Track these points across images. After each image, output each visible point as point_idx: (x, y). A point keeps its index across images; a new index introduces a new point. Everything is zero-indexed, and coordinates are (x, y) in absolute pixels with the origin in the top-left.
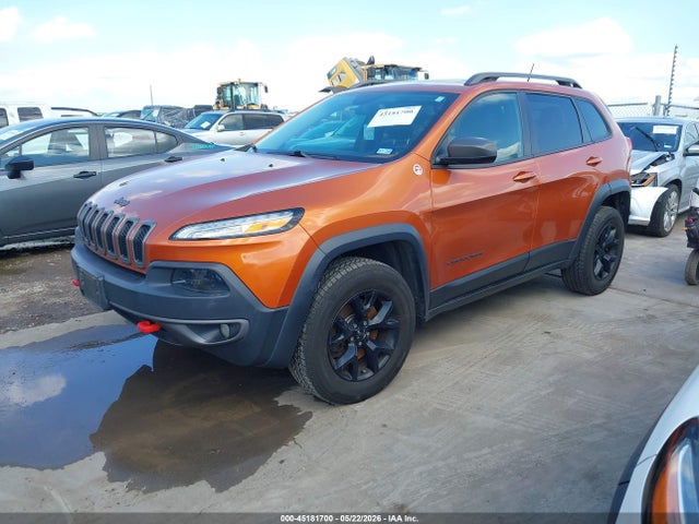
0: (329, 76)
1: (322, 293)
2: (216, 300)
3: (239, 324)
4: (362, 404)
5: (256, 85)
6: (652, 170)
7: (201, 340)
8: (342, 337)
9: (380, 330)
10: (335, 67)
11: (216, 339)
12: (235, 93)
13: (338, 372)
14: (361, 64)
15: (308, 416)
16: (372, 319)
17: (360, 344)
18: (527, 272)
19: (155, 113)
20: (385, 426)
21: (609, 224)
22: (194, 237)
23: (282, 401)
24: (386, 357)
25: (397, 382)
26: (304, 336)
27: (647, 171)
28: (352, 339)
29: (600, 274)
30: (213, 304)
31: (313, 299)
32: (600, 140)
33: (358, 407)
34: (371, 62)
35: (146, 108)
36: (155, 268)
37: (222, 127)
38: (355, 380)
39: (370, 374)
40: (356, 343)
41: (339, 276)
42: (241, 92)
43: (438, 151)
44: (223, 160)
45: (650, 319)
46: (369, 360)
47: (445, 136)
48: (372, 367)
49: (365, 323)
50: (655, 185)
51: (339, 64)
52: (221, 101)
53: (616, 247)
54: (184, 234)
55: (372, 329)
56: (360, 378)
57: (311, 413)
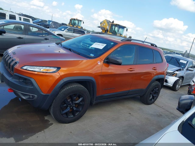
0: (101, 23)
1: (61, 92)
2: (29, 88)
3: (34, 96)
4: (68, 124)
5: (81, 21)
6: (176, 72)
7: (24, 98)
8: (65, 105)
9: (78, 104)
10: (103, 21)
11: (28, 98)
12: (75, 22)
13: (62, 114)
14: (110, 22)
15: (52, 124)
16: (76, 101)
17: (71, 107)
18: (128, 95)
19: (51, 23)
20: (71, 132)
21: (157, 86)
22: (28, 69)
23: (46, 118)
24: (78, 113)
25: (81, 119)
26: (53, 103)
27: (175, 72)
28: (69, 106)
29: (151, 100)
30: (28, 89)
31: (58, 93)
32: (158, 63)
33: (67, 125)
34: (113, 22)
35: (49, 21)
36: (15, 75)
37: (67, 31)
38: (67, 117)
39: (73, 116)
40: (70, 107)
41: (68, 88)
42: (77, 22)
43: (107, 58)
44: (49, 46)
45: (160, 116)
46: (73, 112)
47: (110, 55)
48: (74, 114)
49: (74, 102)
50: (176, 77)
51: (104, 21)
52: (70, 23)
53: (157, 93)
54: (25, 68)
55: (76, 104)
56: (69, 117)
57: (53, 123)
